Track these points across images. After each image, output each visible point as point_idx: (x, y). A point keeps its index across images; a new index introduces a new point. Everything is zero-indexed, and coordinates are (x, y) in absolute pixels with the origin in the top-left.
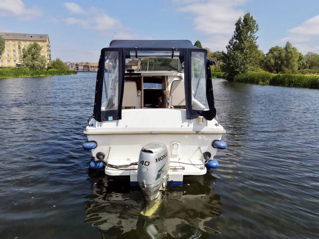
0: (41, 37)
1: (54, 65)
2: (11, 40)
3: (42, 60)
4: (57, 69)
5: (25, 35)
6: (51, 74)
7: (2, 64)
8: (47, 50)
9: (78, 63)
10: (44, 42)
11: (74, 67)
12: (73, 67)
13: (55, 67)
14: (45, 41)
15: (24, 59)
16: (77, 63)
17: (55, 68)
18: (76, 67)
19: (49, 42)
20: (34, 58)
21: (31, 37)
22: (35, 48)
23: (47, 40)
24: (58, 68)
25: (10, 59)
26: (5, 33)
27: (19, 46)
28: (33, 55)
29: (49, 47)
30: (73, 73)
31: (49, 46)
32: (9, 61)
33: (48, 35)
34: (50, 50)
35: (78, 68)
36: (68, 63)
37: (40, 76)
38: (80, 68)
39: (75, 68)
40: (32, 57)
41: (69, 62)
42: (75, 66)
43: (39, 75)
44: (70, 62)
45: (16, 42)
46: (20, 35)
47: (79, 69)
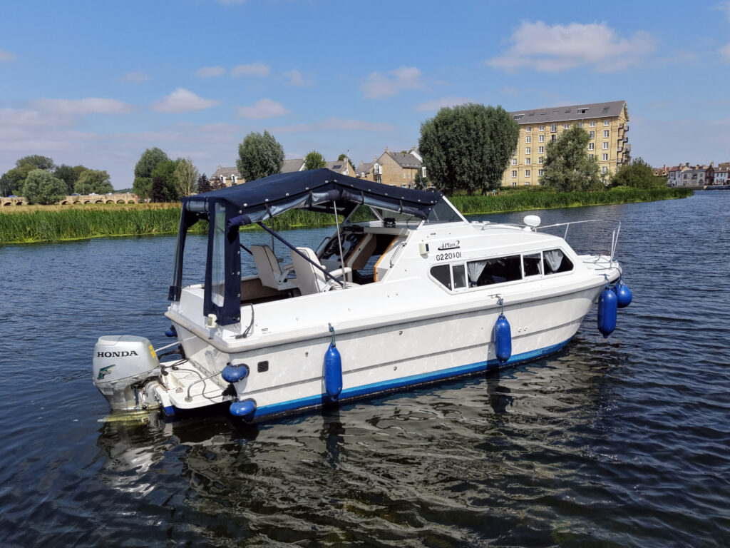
0: (606, 109)
1: (625, 177)
2: (538, 125)
3: (587, 168)
4: (633, 186)
5: (568, 110)
6: (601, 200)
7: (515, 180)
8: (617, 138)
9: (715, 166)
10: (612, 120)
11: (701, 176)
12: (699, 178)
13: (628, 181)
14: (616, 118)
15: (548, 168)
16: (711, 167)
17: (627, 185)
18: (706, 178)
19: (627, 118)
20: (568, 165)
21: (583, 111)
22: (574, 140)
23: (622, 114)
24: (635, 185)
25: (530, 169)
26: (527, 112)
27: (553, 136)
28: (567, 157)
29: (625, 131)
30: (676, 196)
31: (626, 129)
32: (528, 172)
33: (624, 101)
34: (627, 139)
35: (712, 180)
36: (683, 167)
37: (570, 206)
38: (717, 178)
39: (703, 178)
40: (565, 162)
41: (687, 164)
42: (704, 174)
43: (567, 204)
44: (690, 165)
45: (548, 128)
46: (558, 110)
47: (715, 181)
